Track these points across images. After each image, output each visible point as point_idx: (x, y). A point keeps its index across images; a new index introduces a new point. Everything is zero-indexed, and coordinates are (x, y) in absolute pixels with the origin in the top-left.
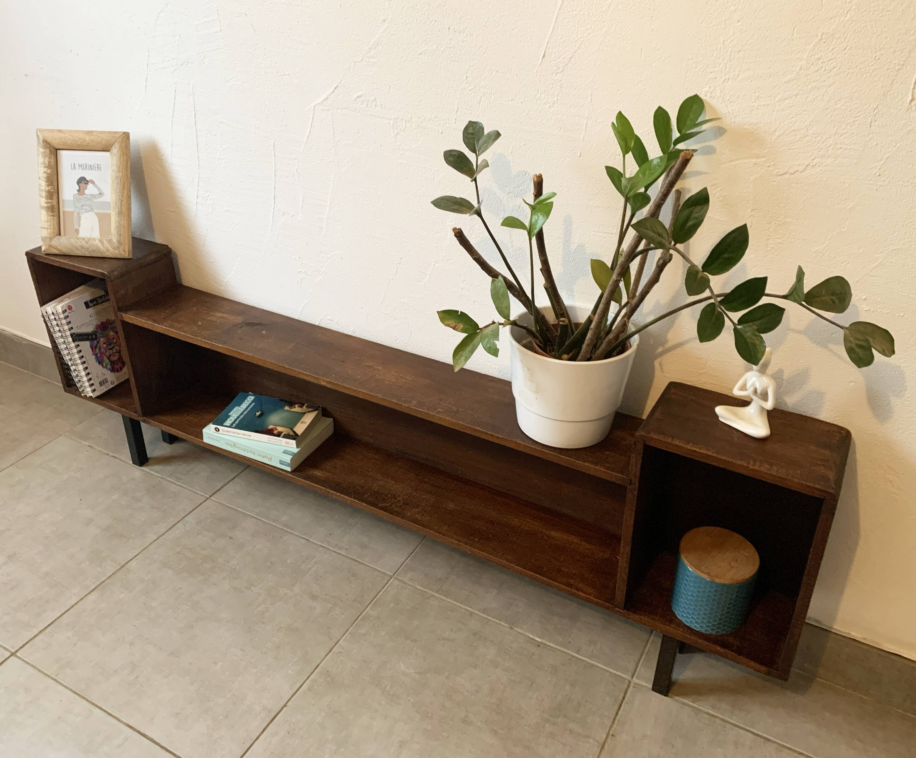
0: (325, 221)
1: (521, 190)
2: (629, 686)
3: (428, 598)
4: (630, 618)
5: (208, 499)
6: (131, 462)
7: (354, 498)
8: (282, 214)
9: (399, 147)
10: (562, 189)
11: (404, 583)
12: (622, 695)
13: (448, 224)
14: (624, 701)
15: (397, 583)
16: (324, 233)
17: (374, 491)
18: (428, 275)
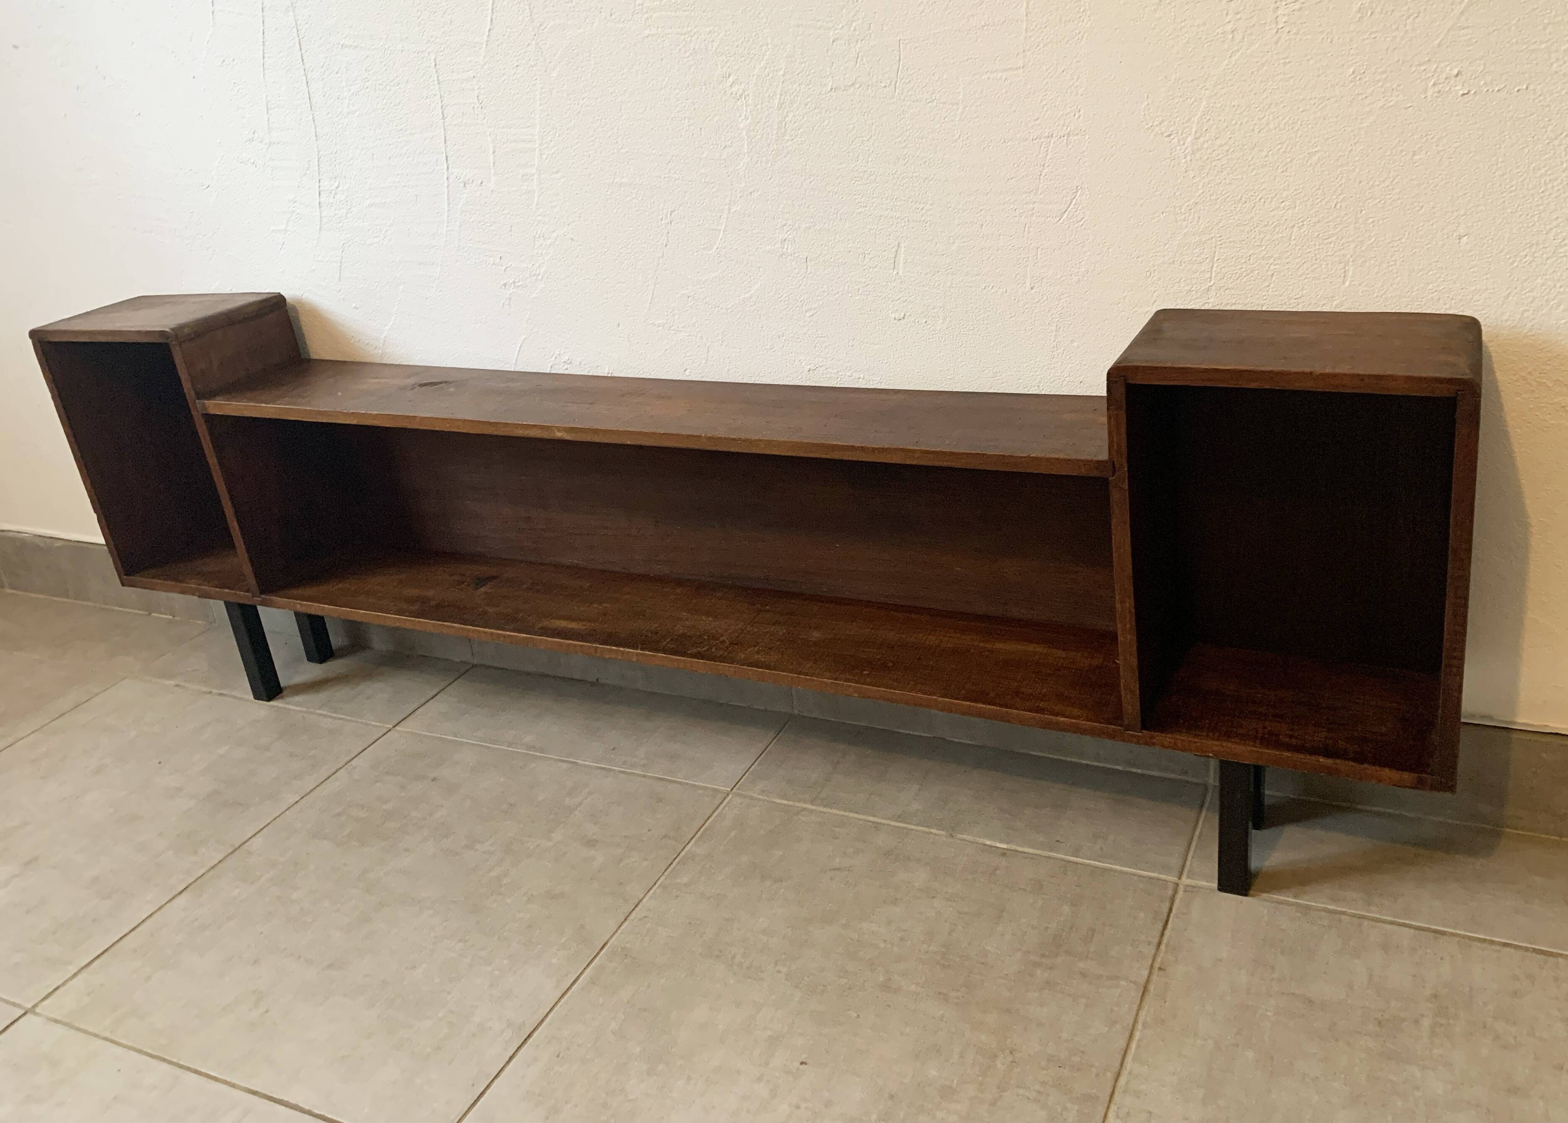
0: (536, 177)
1: (855, 30)
2: (1176, 891)
3: (798, 813)
4: (1154, 744)
5: (390, 730)
6: (251, 697)
7: (642, 649)
8: (462, 185)
9: (640, 7)
10: (922, 8)
11: (752, 798)
12: (1166, 906)
13: (741, 126)
14: (1172, 915)
15: (738, 800)
16: (536, 200)
17: (677, 635)
18: (722, 233)
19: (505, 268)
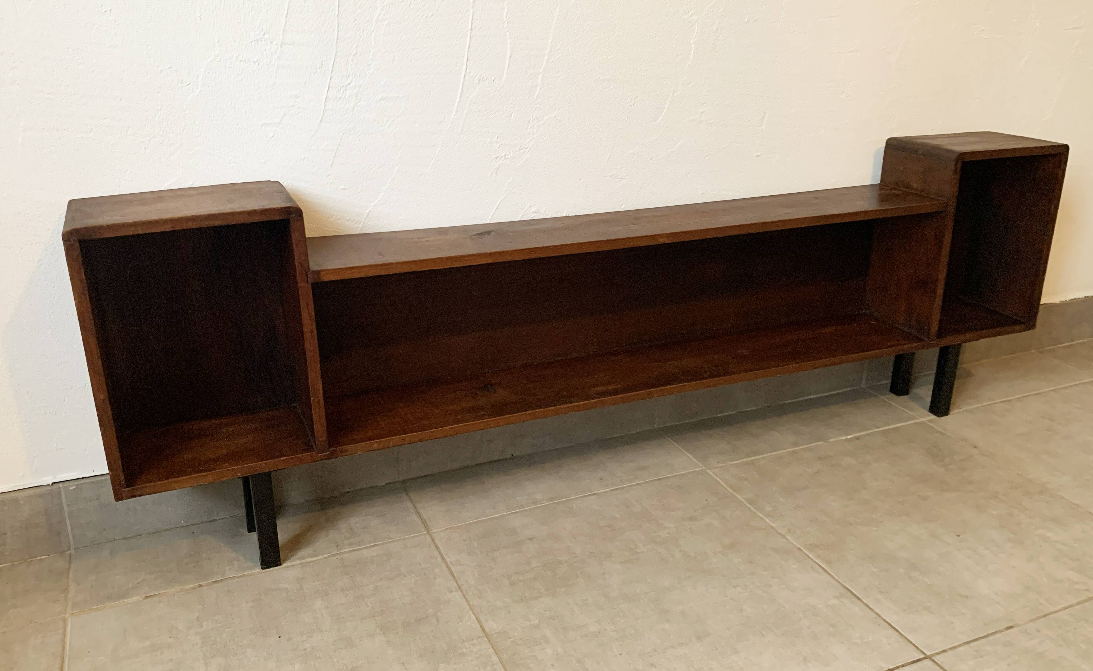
0: (541, 75)
2: (929, 423)
3: (752, 464)
11: (719, 467)
12: (936, 429)
14: (942, 431)
15: (716, 470)
18: (665, 110)
19: (499, 145)
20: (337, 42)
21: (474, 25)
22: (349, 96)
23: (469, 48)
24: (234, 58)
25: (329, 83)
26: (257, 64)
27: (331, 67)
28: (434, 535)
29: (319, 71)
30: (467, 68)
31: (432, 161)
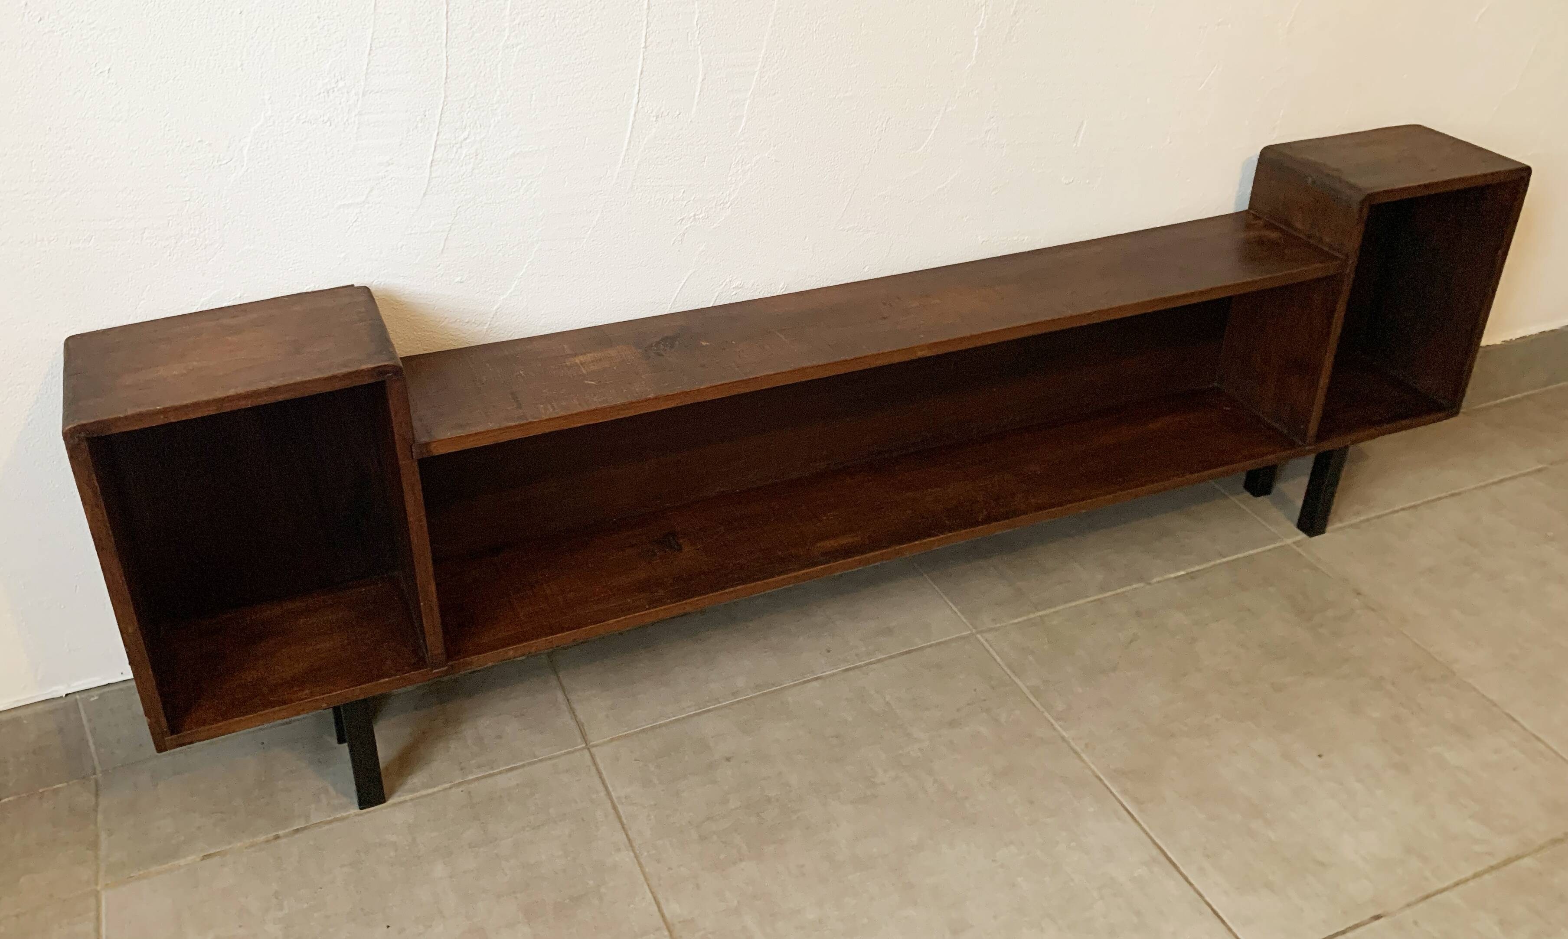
2: (1295, 549)
3: (1044, 621)
11: (995, 629)
12: (1305, 560)
14: (1315, 563)
19: (686, 202)
20: (445, 84)
21: (649, 40)
22: (466, 156)
23: (642, 73)
24: (294, 119)
25: (435, 140)
26: (328, 124)
27: (438, 118)
28: (593, 750)
29: (420, 125)
30: (638, 102)
31: (589, 233)
